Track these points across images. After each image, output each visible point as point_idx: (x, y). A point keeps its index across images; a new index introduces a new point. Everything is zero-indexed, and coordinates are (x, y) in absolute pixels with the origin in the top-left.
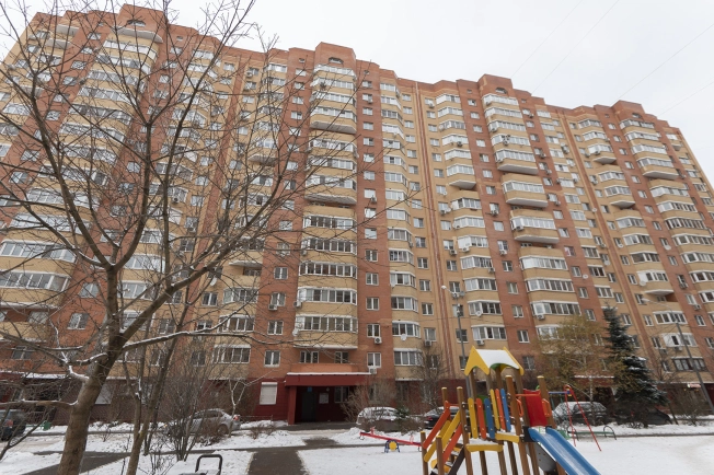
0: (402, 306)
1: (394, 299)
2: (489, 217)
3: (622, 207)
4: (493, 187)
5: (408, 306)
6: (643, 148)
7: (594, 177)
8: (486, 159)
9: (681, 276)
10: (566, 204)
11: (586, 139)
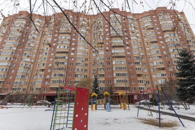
0: (77, 76)
1: (76, 75)
2: (106, 51)
3: (153, 42)
4: (108, 42)
5: (79, 76)
6: (163, 22)
7: (145, 34)
8: (108, 34)
9: (169, 62)
10: (131, 44)
11: (145, 22)
